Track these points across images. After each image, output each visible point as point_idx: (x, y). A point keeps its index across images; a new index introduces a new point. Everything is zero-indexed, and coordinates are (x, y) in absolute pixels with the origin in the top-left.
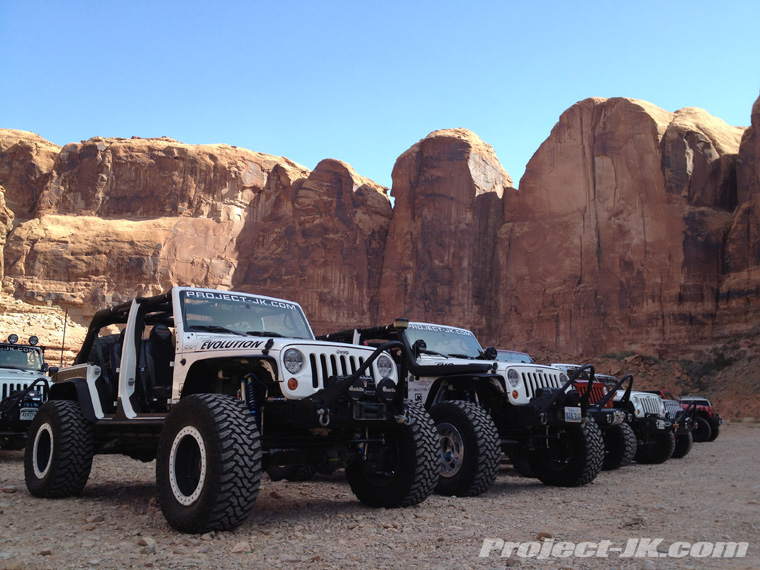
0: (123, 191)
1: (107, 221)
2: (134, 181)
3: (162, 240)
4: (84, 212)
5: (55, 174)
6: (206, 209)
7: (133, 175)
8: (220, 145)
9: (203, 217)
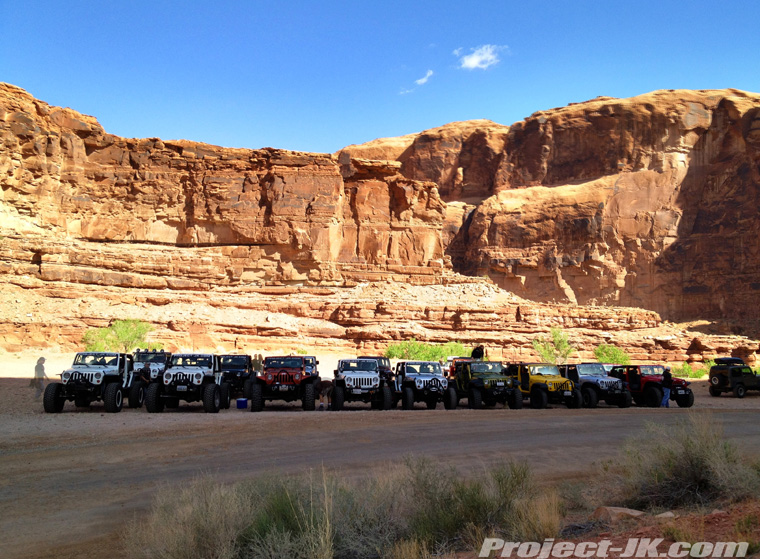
0: (565, 157)
1: (553, 189)
2: (574, 146)
3: (604, 199)
4: (532, 183)
5: (505, 154)
6: (646, 161)
7: (573, 140)
8: (656, 92)
9: (644, 170)
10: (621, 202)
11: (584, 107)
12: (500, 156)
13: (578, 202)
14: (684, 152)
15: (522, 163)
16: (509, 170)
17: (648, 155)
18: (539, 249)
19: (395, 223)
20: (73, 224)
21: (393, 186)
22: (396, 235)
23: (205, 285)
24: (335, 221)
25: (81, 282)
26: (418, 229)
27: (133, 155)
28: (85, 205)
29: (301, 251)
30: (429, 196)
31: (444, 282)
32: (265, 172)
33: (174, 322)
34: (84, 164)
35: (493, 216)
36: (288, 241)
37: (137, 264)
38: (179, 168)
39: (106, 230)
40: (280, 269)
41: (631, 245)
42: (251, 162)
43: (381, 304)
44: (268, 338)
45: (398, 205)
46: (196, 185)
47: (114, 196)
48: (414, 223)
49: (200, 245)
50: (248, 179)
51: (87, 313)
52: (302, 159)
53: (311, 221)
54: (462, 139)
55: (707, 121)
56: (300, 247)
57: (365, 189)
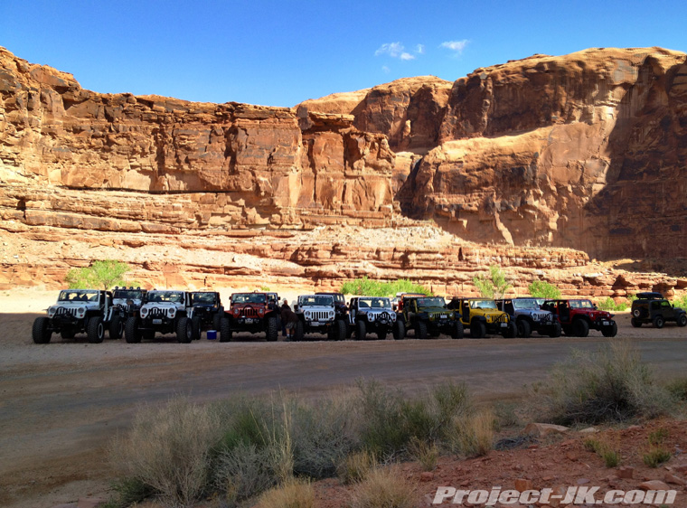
0: (504, 111)
1: (492, 139)
2: (512, 100)
3: (538, 149)
4: (474, 134)
5: (449, 107)
6: (577, 114)
7: (511, 95)
8: (587, 50)
9: (576, 122)
10: (553, 151)
11: (522, 64)
12: (445, 109)
13: (515, 152)
14: (612, 106)
15: (464, 116)
16: (453, 123)
17: (579, 108)
18: (479, 196)
19: (349, 172)
20: (54, 173)
21: (347, 138)
22: (350, 182)
23: (177, 229)
24: (294, 170)
25: (63, 226)
26: (370, 177)
27: (107, 109)
28: (64, 155)
29: (264, 197)
30: (380, 147)
31: (394, 225)
32: (229, 125)
33: (149, 262)
34: (63, 118)
35: (438, 165)
36: (251, 189)
37: (114, 210)
38: (151, 121)
39: (84, 179)
40: (244, 214)
41: (563, 192)
42: (216, 115)
43: (337, 245)
44: (235, 277)
45: (351, 155)
46: (166, 137)
47: (91, 147)
48: (365, 172)
49: (171, 192)
50: (213, 131)
51: (69, 254)
52: (264, 112)
53: (272, 170)
54: (410, 94)
55: (633, 77)
56: (263, 194)
57: (322, 140)
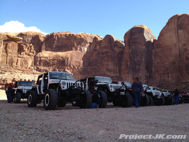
0: (60, 45)
2: (62, 43)
3: (69, 56)
5: (44, 42)
9: (78, 51)
11: (65, 33)
14: (87, 48)
15: (49, 45)
16: (45, 46)
17: (79, 47)
18: (52, 67)
19: (19, 55)
22: (20, 59)
26: (27, 58)
30: (31, 49)
31: (34, 73)
35: (40, 58)
43: (15, 79)
45: (20, 50)
48: (25, 56)
54: (32, 36)
55: (92, 41)
57: (10, 44)
